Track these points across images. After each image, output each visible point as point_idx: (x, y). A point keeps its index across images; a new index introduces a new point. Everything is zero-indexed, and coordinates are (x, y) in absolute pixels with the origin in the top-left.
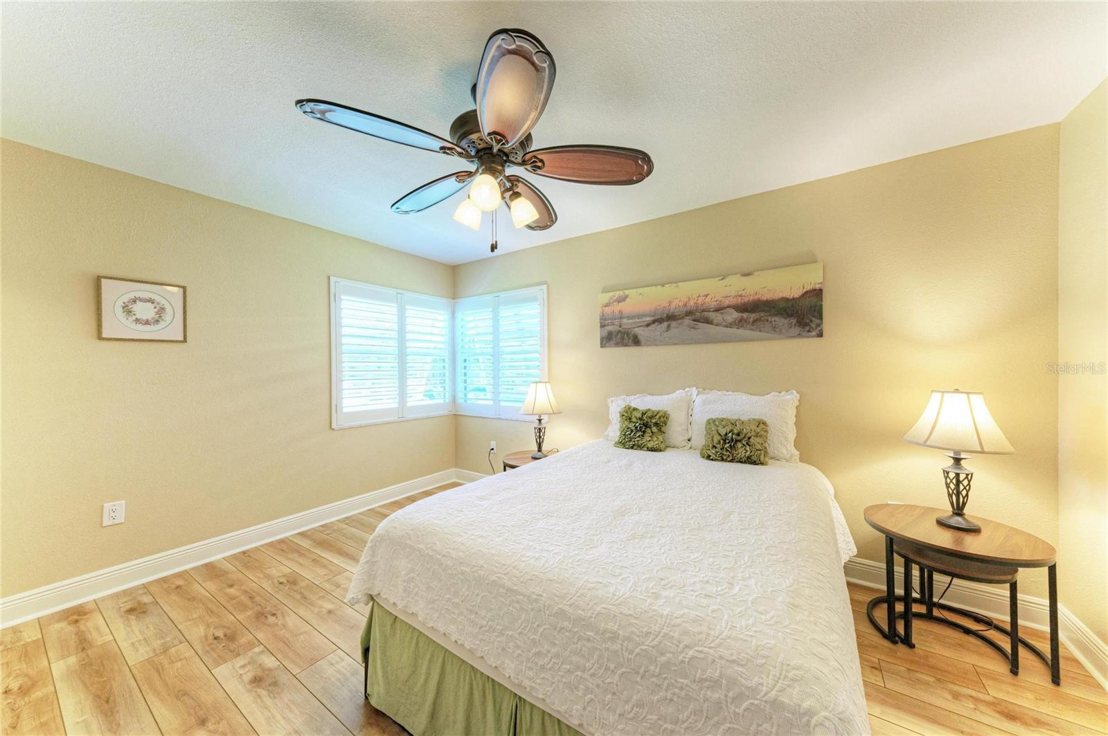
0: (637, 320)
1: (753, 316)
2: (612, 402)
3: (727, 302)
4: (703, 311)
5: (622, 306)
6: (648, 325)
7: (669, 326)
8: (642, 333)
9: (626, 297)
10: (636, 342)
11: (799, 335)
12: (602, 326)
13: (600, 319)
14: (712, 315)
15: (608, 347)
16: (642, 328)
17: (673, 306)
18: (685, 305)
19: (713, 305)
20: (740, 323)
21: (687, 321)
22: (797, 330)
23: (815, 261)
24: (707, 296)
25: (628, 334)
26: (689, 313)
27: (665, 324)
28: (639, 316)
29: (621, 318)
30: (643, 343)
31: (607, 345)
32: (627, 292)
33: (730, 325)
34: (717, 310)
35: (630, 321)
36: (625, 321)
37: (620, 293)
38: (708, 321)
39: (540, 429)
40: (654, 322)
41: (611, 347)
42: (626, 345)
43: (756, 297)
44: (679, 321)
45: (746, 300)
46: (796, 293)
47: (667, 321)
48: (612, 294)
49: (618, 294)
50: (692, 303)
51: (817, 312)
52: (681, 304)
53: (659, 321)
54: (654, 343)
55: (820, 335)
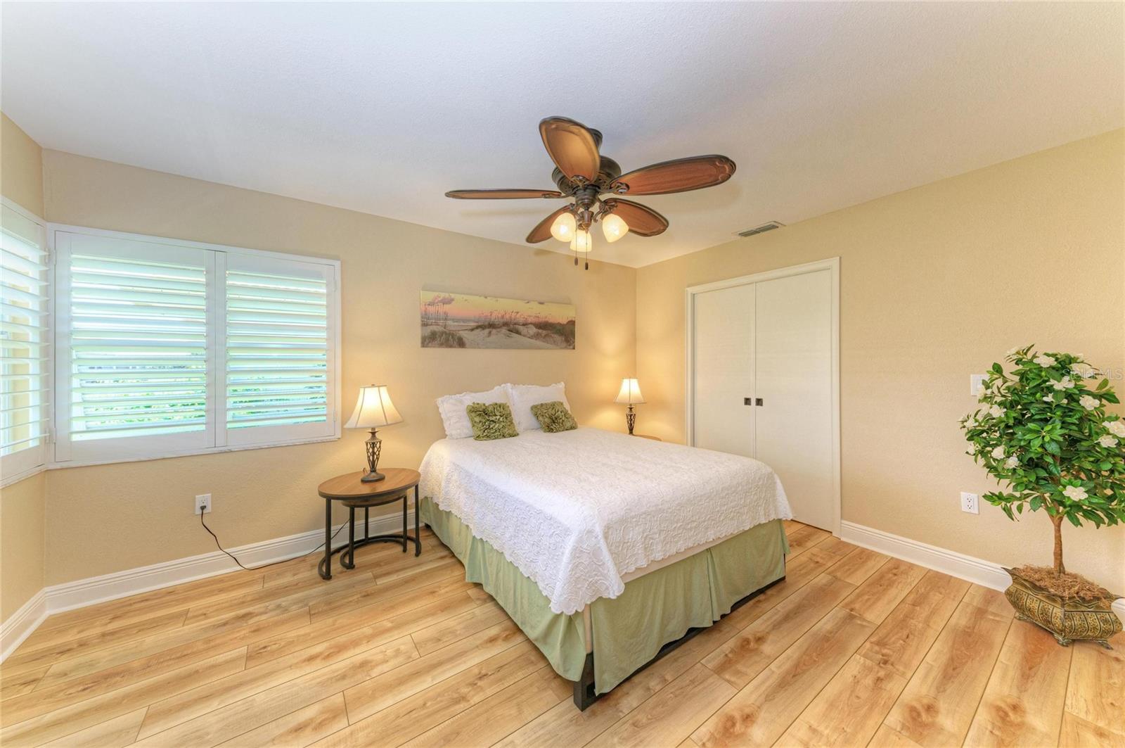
0: (462, 324)
1: (544, 332)
2: (442, 402)
3: (530, 321)
4: (515, 324)
5: (447, 307)
6: (472, 330)
7: (490, 332)
8: (466, 336)
9: (452, 300)
10: (461, 344)
11: (566, 348)
12: (424, 325)
13: (422, 317)
14: (521, 328)
15: (431, 347)
16: (467, 332)
17: (494, 315)
18: (503, 317)
19: (521, 320)
20: (536, 336)
21: (504, 330)
22: (564, 344)
23: (570, 304)
24: (518, 313)
25: (453, 336)
26: (506, 324)
27: (487, 331)
28: (464, 320)
29: (446, 319)
30: (467, 346)
31: (430, 344)
32: (453, 296)
33: (531, 337)
34: (524, 325)
35: (456, 323)
36: (450, 323)
37: (447, 295)
38: (518, 332)
39: (373, 443)
40: (477, 327)
41: (434, 347)
42: (451, 346)
43: (546, 320)
44: (499, 330)
45: (541, 320)
46: (564, 321)
47: (489, 328)
48: (436, 294)
49: (443, 295)
50: (507, 316)
51: (573, 334)
52: (500, 316)
53: (482, 327)
54: (476, 346)
55: (574, 349)
